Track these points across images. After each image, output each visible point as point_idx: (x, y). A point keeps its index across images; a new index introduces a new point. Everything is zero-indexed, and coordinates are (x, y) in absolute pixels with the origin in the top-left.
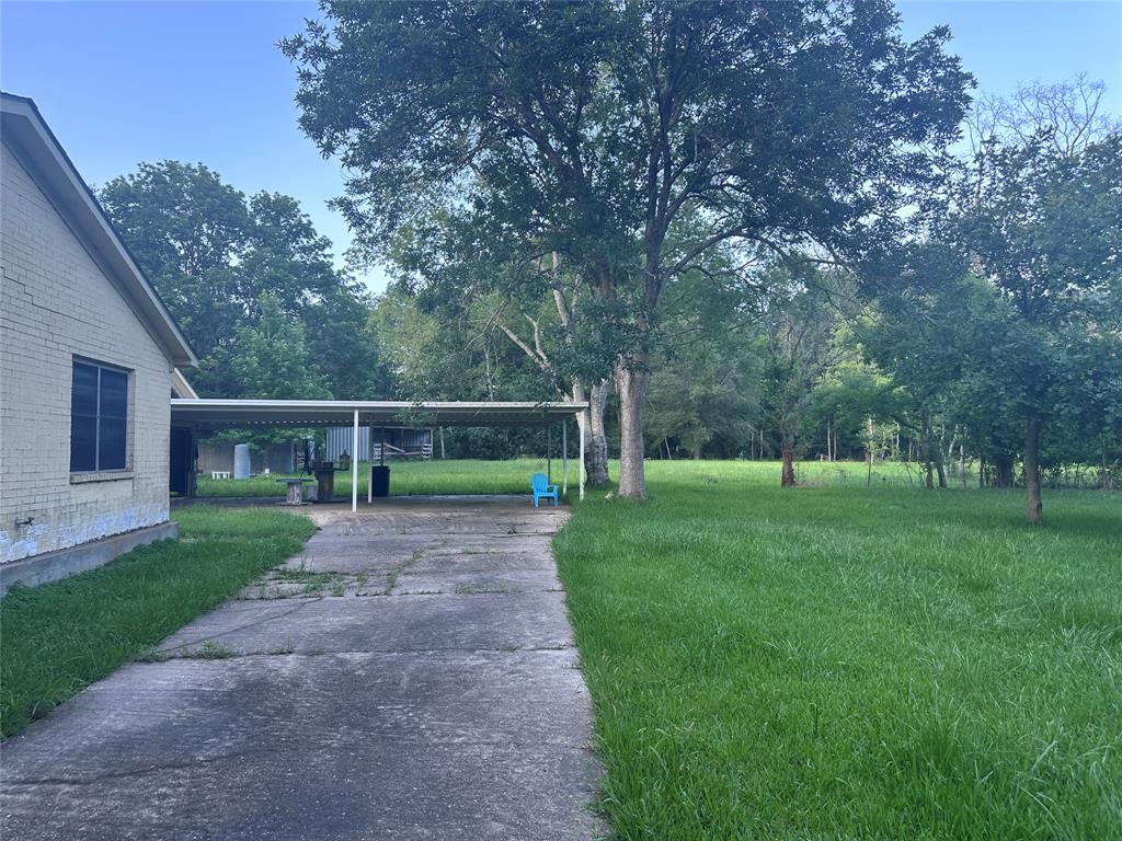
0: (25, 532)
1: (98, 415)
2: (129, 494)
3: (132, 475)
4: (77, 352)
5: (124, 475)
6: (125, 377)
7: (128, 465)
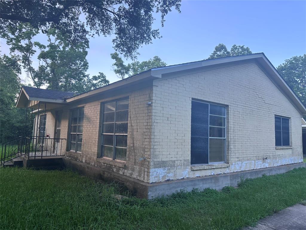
0: (265, 161)
1: (282, 131)
2: (291, 153)
3: (292, 148)
4: (276, 114)
5: (290, 148)
6: (288, 120)
7: (290, 145)
